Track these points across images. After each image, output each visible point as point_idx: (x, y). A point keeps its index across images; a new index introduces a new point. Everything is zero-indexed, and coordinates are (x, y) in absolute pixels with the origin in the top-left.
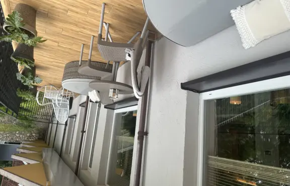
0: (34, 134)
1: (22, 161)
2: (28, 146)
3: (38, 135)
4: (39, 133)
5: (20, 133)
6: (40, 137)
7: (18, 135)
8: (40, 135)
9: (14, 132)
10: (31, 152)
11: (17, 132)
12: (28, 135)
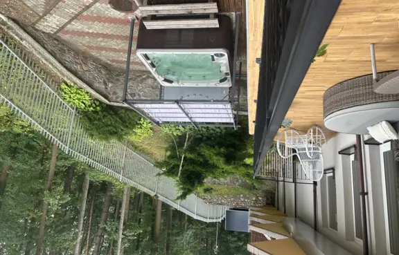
0: (260, 198)
1: (263, 235)
2: (259, 214)
3: (265, 199)
4: (266, 196)
5: (245, 197)
6: (269, 202)
7: (242, 200)
8: (268, 199)
9: (238, 196)
10: (269, 222)
11: (242, 196)
12: (254, 199)
